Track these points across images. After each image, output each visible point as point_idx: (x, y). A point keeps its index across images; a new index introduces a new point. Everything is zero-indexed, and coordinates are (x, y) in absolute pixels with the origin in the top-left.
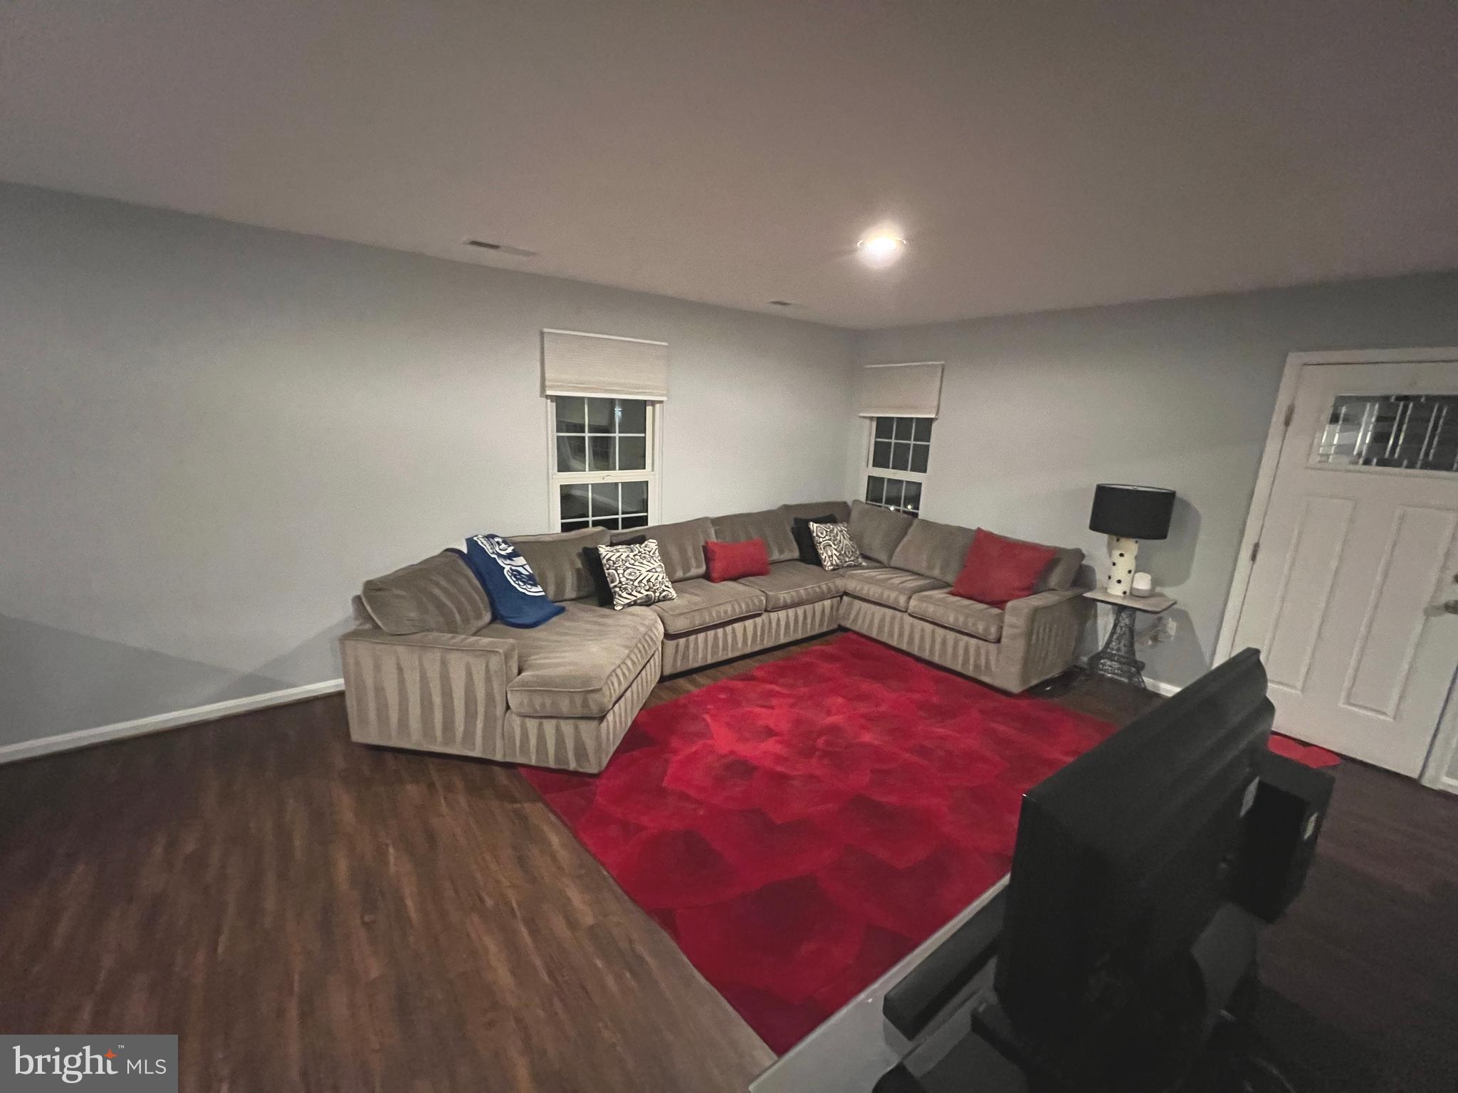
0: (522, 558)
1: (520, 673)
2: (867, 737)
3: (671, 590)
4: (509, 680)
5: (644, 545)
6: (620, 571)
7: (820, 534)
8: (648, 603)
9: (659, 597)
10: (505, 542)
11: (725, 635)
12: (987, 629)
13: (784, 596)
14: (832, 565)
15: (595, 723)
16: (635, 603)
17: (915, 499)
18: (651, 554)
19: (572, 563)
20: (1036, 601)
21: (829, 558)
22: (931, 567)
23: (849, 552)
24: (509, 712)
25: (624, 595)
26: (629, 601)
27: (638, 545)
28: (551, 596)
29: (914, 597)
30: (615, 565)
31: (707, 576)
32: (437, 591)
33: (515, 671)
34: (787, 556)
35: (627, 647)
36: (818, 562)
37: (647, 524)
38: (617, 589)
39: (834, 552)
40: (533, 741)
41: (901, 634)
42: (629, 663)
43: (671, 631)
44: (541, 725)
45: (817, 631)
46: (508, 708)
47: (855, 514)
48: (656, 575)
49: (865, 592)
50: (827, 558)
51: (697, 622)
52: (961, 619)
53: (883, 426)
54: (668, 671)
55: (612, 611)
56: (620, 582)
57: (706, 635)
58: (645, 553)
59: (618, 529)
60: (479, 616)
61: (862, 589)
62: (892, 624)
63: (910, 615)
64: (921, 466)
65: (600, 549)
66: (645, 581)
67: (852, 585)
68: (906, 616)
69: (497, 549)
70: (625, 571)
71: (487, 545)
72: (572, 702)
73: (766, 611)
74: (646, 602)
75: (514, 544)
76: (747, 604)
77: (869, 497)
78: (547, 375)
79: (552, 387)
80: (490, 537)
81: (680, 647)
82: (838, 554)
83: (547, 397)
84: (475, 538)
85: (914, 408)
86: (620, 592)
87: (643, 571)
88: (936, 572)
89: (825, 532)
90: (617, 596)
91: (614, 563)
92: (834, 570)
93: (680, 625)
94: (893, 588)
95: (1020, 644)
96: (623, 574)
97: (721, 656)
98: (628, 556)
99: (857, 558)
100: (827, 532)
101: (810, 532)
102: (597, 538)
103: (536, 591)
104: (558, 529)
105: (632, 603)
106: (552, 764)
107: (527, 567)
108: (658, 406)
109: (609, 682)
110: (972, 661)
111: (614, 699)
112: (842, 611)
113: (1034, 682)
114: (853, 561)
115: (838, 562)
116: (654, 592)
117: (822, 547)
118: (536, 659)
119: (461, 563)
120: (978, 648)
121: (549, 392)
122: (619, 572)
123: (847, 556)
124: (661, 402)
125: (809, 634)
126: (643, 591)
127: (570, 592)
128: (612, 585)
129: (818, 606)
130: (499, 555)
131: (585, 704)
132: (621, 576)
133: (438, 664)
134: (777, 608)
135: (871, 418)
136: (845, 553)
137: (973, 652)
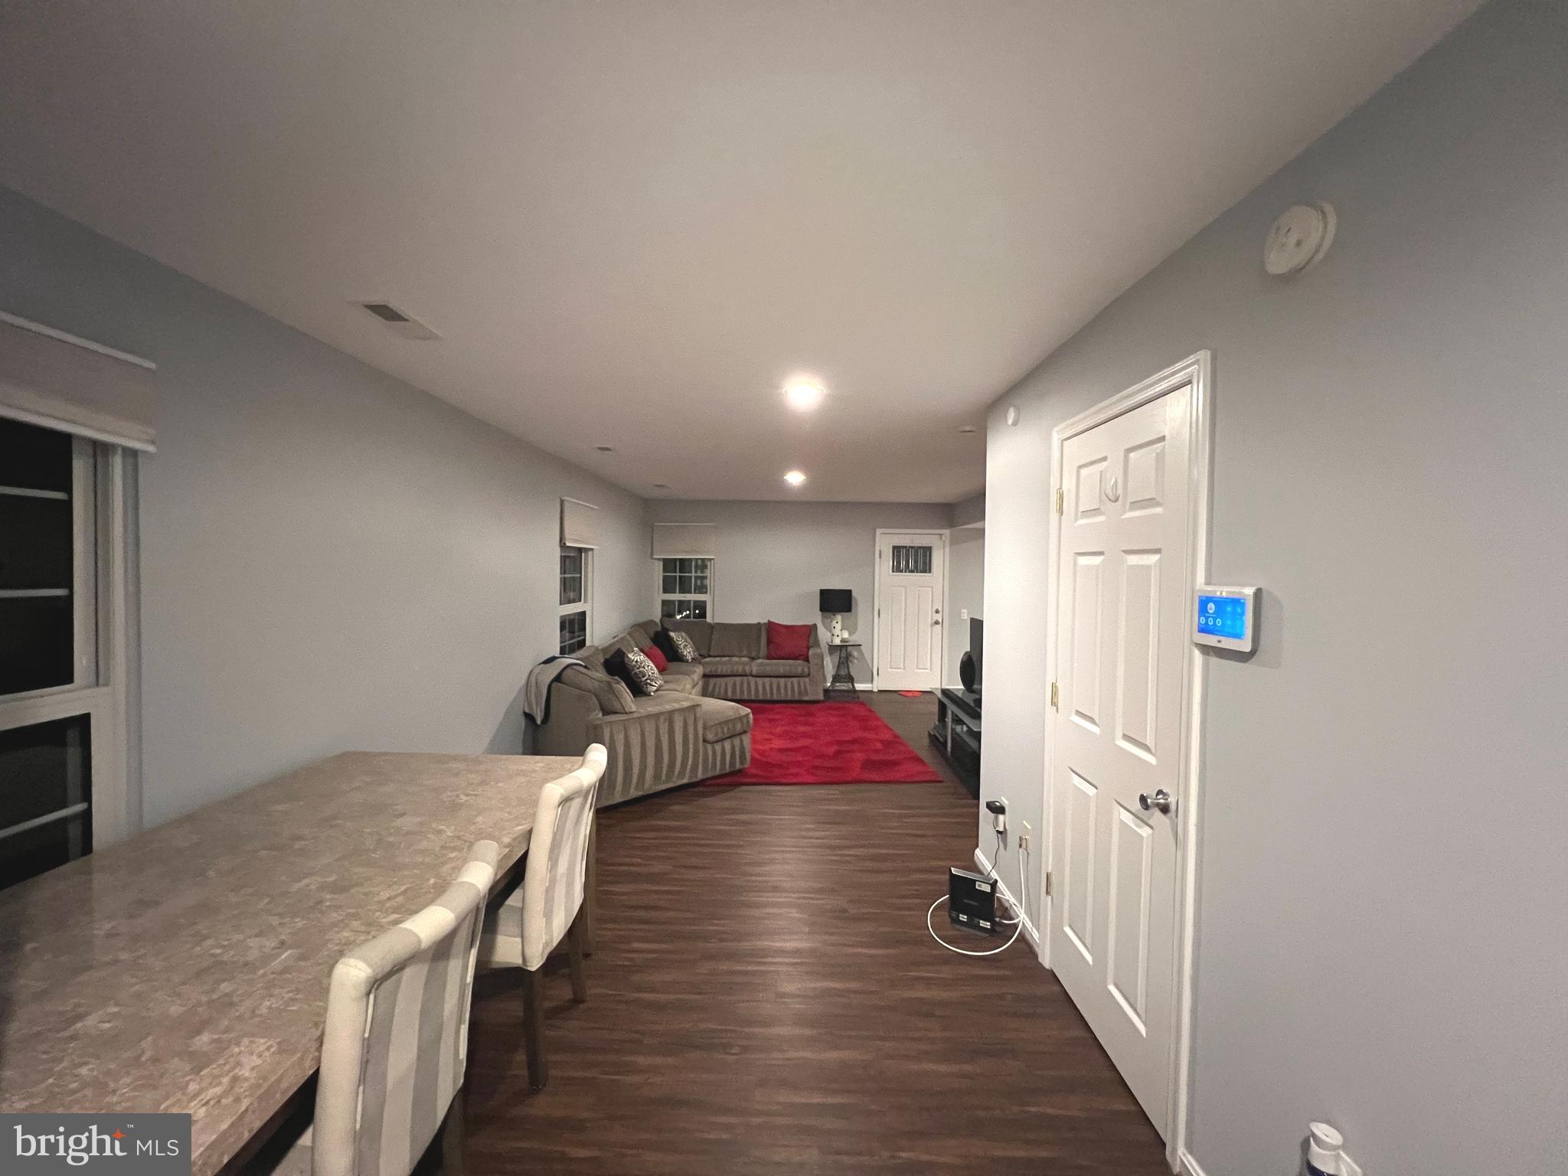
6: (647, 668)
7: (678, 639)
12: (803, 670)
17: (703, 615)
21: (689, 654)
24: (705, 743)
25: (654, 683)
38: (649, 681)
39: (691, 649)
41: (749, 690)
46: (704, 741)
49: (719, 671)
53: (669, 565)
55: (650, 696)
56: (649, 676)
61: (717, 669)
62: (742, 685)
63: (754, 676)
64: (702, 589)
67: (708, 668)
68: (751, 678)
78: (566, 531)
79: (568, 540)
85: (693, 552)
89: (680, 637)
90: (648, 686)
92: (693, 661)
95: (820, 674)
101: (670, 638)
108: (590, 553)
110: (796, 691)
120: (799, 682)
124: (592, 549)
128: (645, 679)
135: (659, 559)
137: (796, 686)
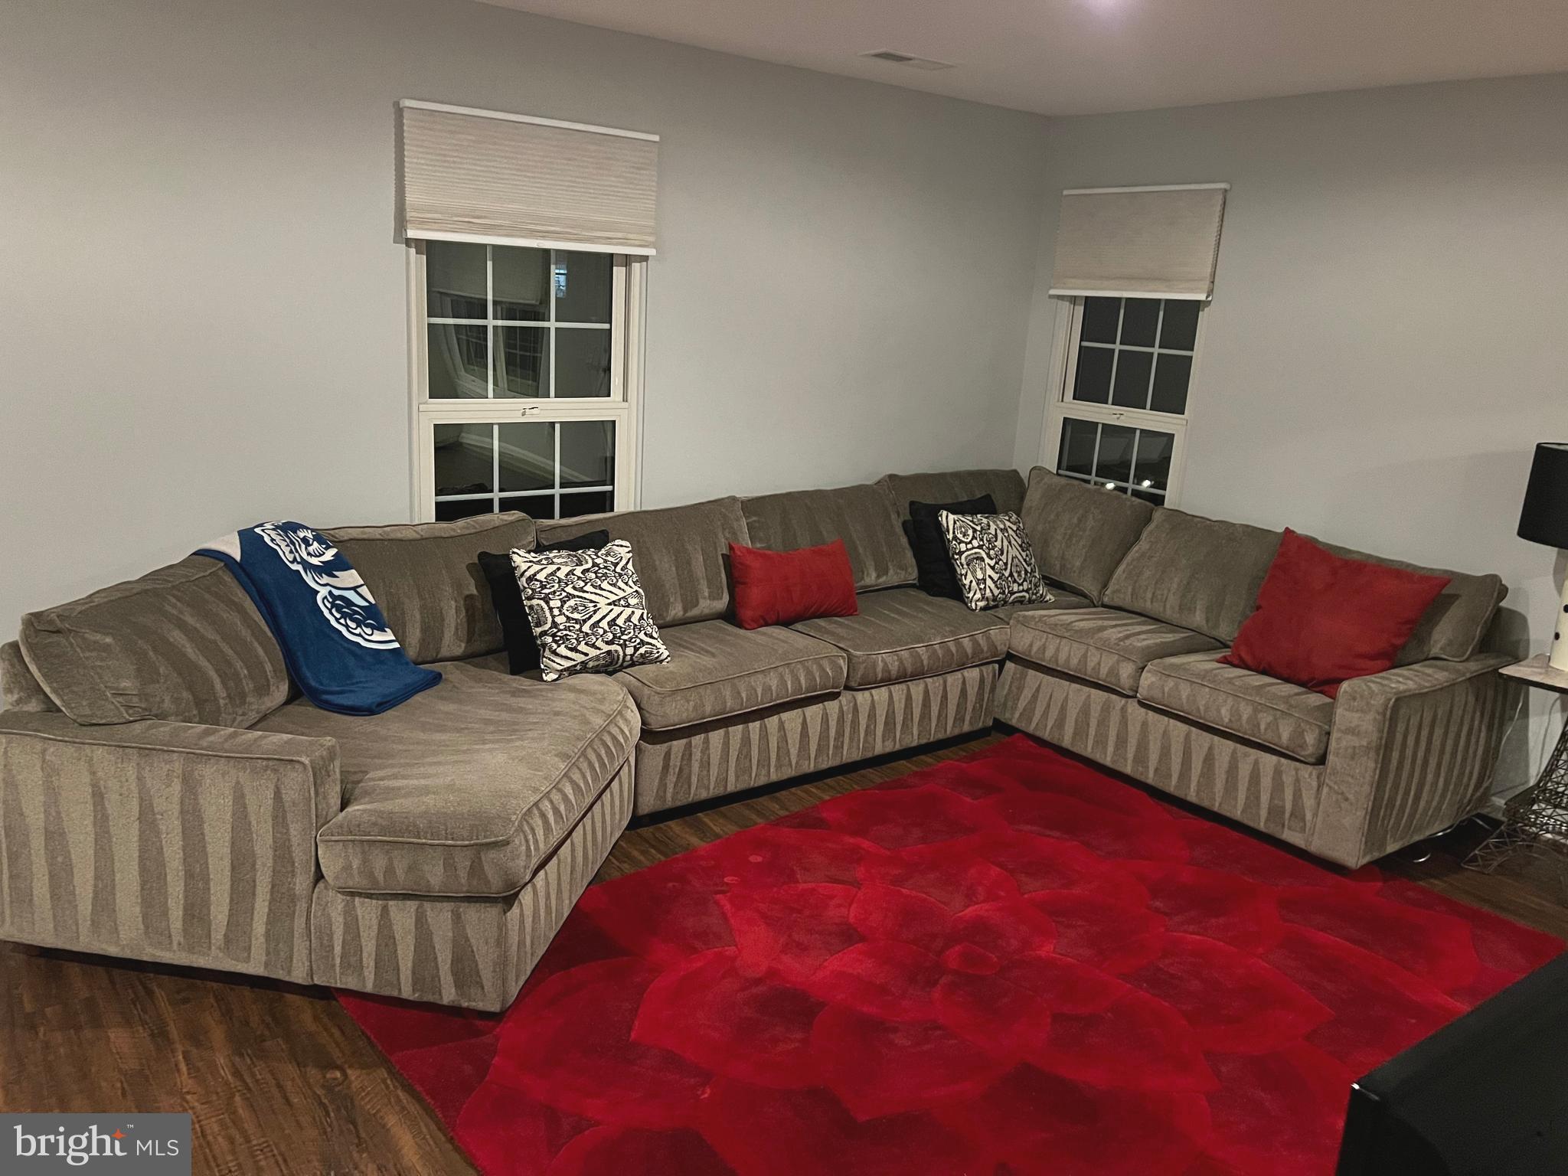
0: (353, 571)
1: (344, 806)
2: (1047, 950)
3: (659, 644)
4: (322, 820)
5: (603, 551)
6: (555, 603)
7: (960, 536)
8: (610, 669)
9: (632, 656)
10: (318, 538)
11: (764, 735)
12: (1298, 734)
13: (885, 659)
14: (983, 598)
15: (492, 912)
16: (584, 668)
17: (1158, 469)
18: (618, 569)
19: (458, 585)
20: (1402, 680)
21: (978, 584)
22: (1185, 607)
23: (1019, 573)
24: (321, 885)
25: (562, 650)
26: (570, 663)
27: (591, 552)
28: (412, 653)
29: (1149, 666)
30: (546, 591)
31: (731, 616)
32: (177, 637)
33: (335, 801)
34: (893, 577)
35: (565, 756)
36: (955, 591)
37: (612, 510)
38: (549, 639)
39: (989, 572)
40: (369, 947)
41: (1122, 741)
42: (568, 790)
43: (656, 725)
44: (385, 909)
45: (950, 730)
46: (319, 876)
47: (1033, 497)
48: (628, 611)
49: (1049, 653)
50: (974, 583)
51: (709, 709)
52: (1246, 711)
53: (1098, 315)
54: (648, 804)
55: (536, 682)
56: (555, 624)
57: (727, 734)
58: (605, 568)
59: (552, 517)
60: (263, 690)
61: (1044, 648)
62: (1103, 723)
63: (1141, 704)
64: (1172, 399)
65: (515, 557)
66: (604, 624)
67: (1023, 640)
68: (1133, 707)
69: (305, 556)
70: (563, 602)
71: (283, 545)
72: (450, 866)
73: (847, 688)
74: (604, 666)
75: (337, 543)
76: (809, 673)
77: (1064, 464)
78: (411, 198)
79: (422, 224)
80: (289, 528)
81: (672, 756)
82: (996, 577)
83: (408, 242)
84: (258, 530)
85: (1165, 280)
86: (555, 646)
87: (602, 602)
88: (1198, 619)
89: (970, 532)
90: (547, 653)
91: (543, 587)
92: (984, 609)
93: (674, 713)
94: (1104, 647)
95: (1366, 769)
96: (560, 609)
97: (757, 778)
98: (571, 572)
99: (1036, 586)
100: (975, 531)
101: (940, 531)
102: (511, 535)
103: (382, 640)
104: (430, 515)
105: (578, 667)
106: (407, 992)
107: (364, 590)
108: (636, 267)
109: (526, 828)
110: (1265, 798)
111: (535, 862)
112: (1002, 692)
113: (1392, 847)
114: (1027, 591)
115: (996, 592)
116: (624, 646)
117: (963, 560)
118: (377, 777)
119: (228, 578)
120: (1278, 773)
121: (411, 234)
122: (552, 603)
123: (1015, 581)
124: (644, 258)
125: (934, 734)
126: (599, 643)
127: (452, 643)
128: (539, 630)
129: (953, 680)
130: (307, 566)
131: (476, 869)
132: (556, 612)
133: (177, 787)
134: (869, 683)
135: (1073, 300)
136: (1011, 575)
137: (1266, 782)
